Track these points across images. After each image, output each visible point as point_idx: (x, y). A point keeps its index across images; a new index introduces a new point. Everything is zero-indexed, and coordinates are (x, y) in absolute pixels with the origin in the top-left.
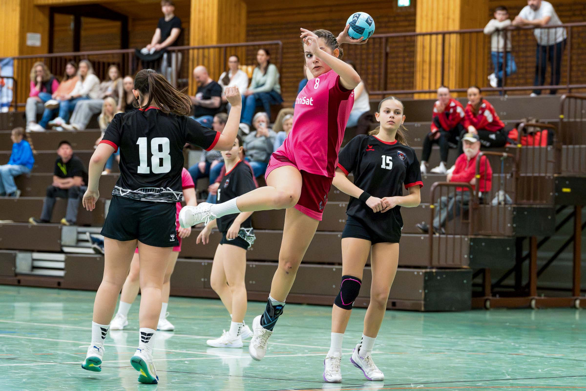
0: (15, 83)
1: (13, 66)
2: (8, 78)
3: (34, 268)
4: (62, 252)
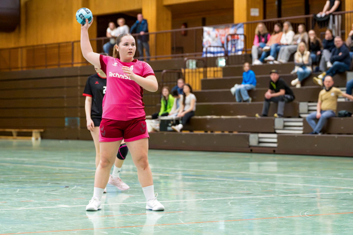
0: (245, 37)
1: (243, 28)
2: (241, 35)
3: (260, 142)
4: (275, 133)
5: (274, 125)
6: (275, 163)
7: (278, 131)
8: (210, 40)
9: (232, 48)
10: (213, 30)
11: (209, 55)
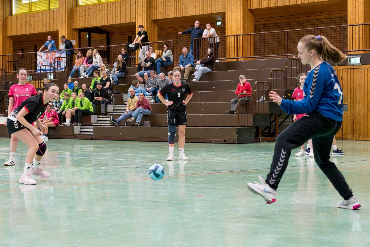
2: (64, 58)
3: (81, 132)
4: (92, 125)
5: (91, 120)
6: (92, 146)
7: (93, 124)
8: (42, 61)
9: (58, 67)
10: (44, 54)
11: (42, 72)
